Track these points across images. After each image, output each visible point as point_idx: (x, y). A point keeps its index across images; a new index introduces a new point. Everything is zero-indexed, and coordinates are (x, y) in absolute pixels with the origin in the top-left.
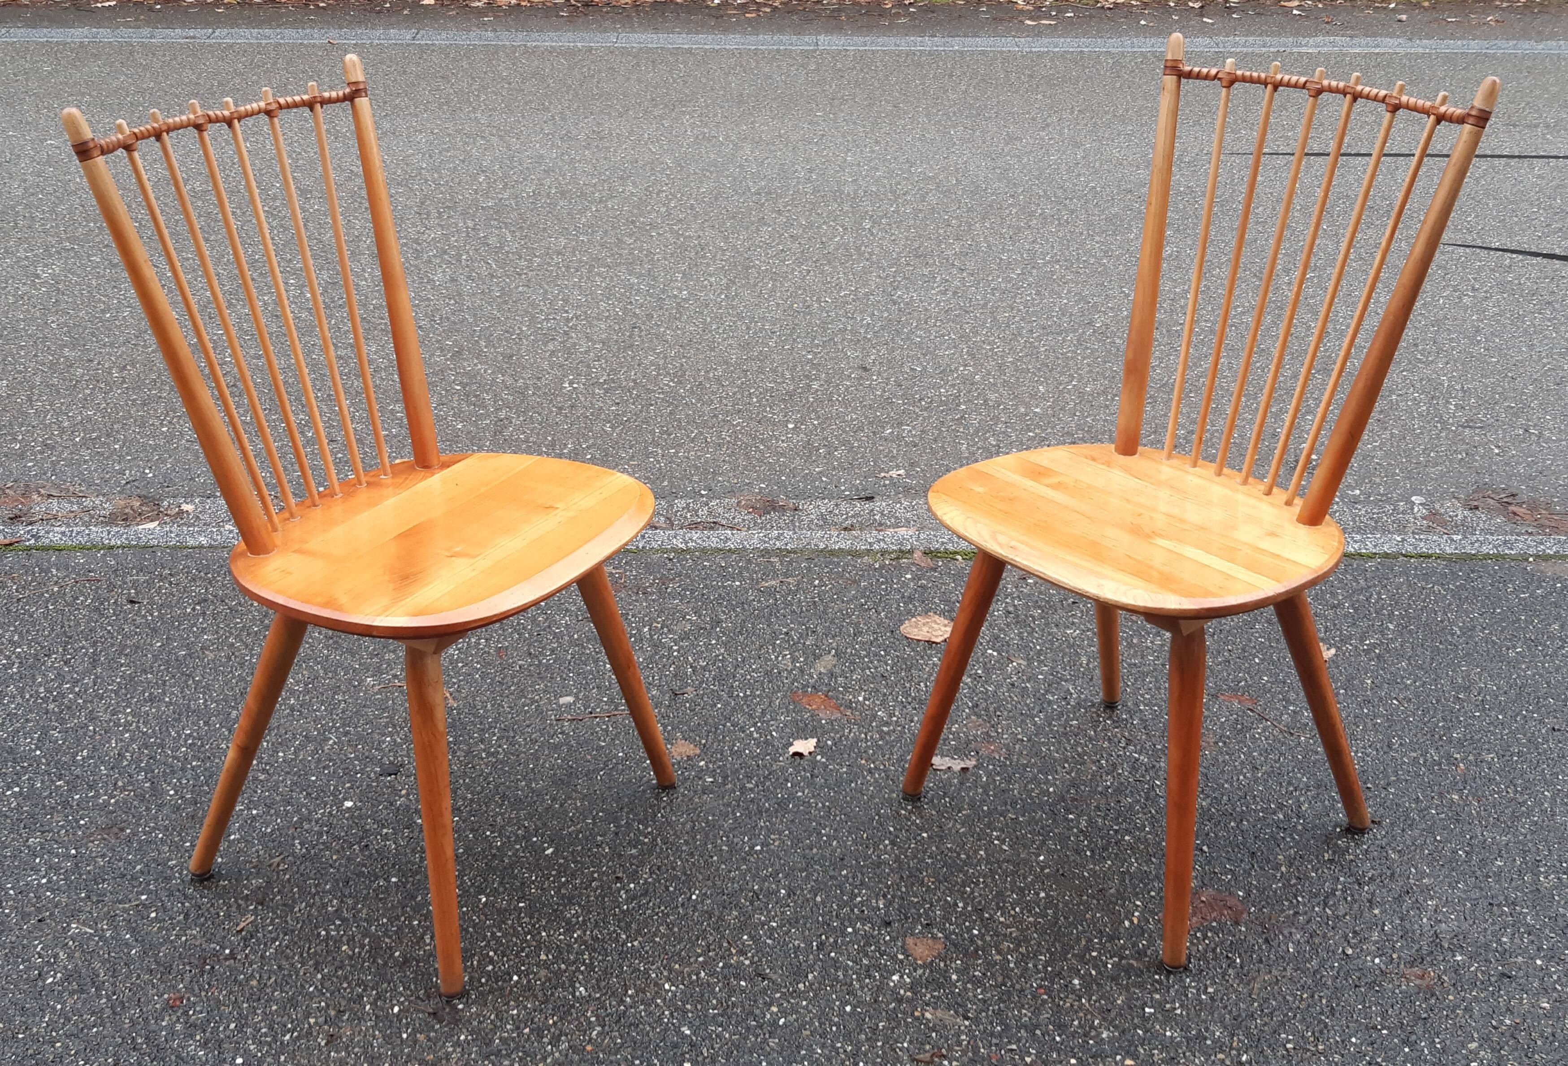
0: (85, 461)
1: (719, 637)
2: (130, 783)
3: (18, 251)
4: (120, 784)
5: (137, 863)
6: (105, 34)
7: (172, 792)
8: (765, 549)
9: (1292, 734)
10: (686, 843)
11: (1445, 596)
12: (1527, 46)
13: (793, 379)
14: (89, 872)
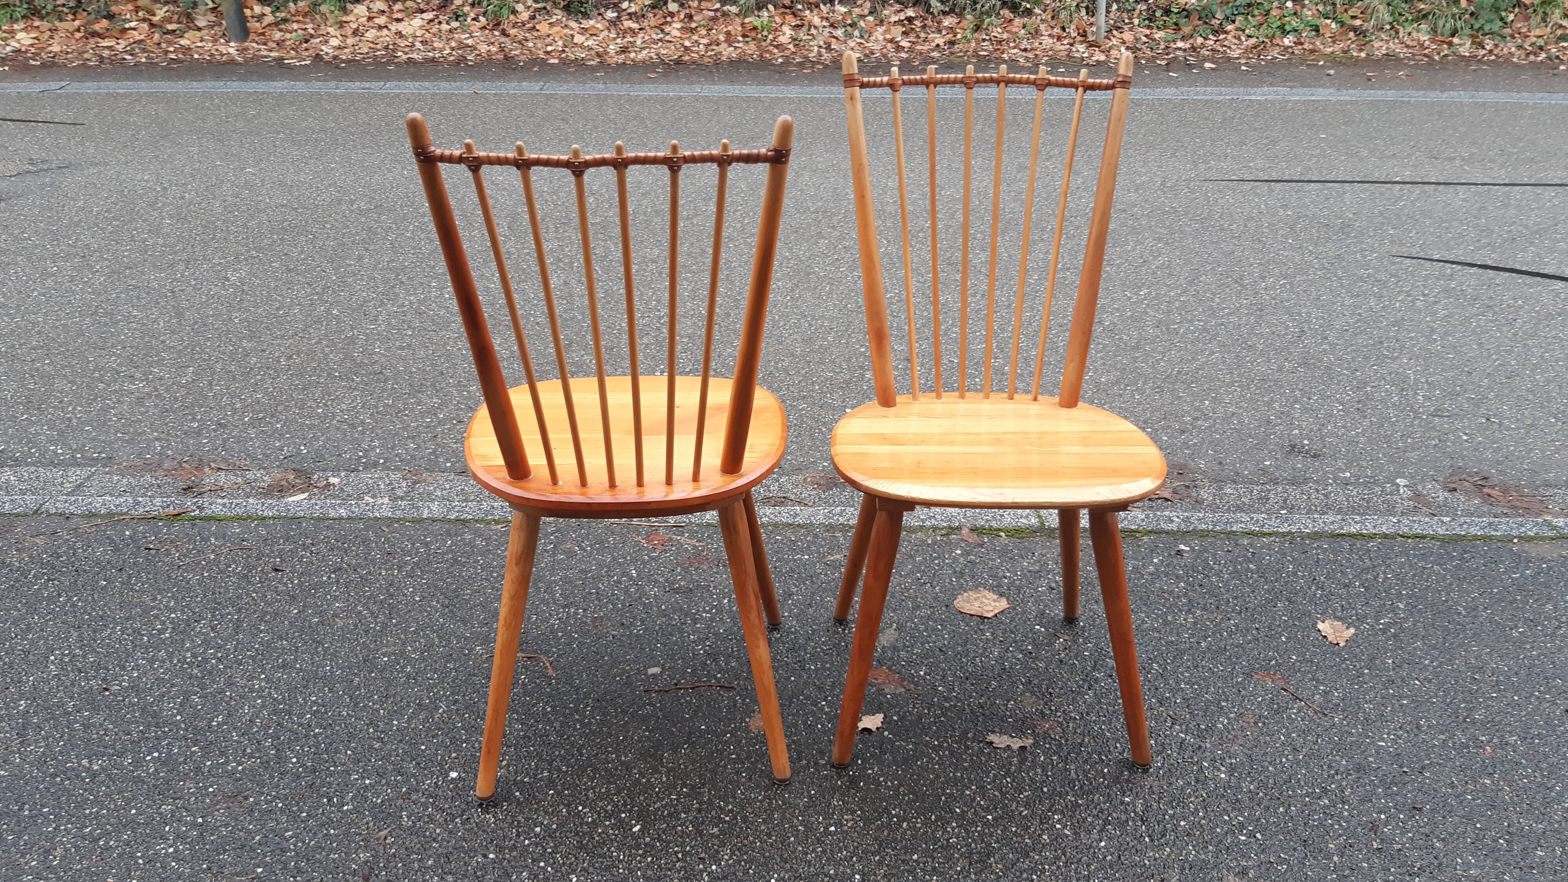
0: (251, 439)
1: (791, 610)
2: (259, 750)
3: (213, 258)
4: (249, 751)
5: (257, 832)
6: (300, 86)
7: (294, 760)
8: (830, 524)
9: (1326, 715)
10: (765, 821)
11: (1445, 576)
12: (1434, 96)
13: (849, 369)
14: (212, 841)
